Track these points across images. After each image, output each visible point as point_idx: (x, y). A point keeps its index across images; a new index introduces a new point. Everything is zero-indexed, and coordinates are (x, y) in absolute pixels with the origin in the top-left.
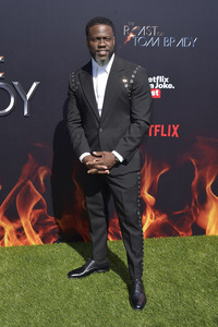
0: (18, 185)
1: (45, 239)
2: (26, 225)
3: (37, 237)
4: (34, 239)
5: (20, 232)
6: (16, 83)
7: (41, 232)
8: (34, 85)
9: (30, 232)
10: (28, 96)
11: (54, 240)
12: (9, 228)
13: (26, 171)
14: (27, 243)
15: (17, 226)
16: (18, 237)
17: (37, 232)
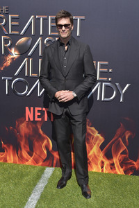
0: (113, 139)
1: (126, 172)
2: (116, 162)
3: (122, 170)
4: (120, 171)
5: (112, 166)
6: (117, 84)
7: (124, 168)
8: (127, 85)
9: (118, 167)
10: (124, 91)
11: (131, 173)
12: (107, 163)
13: (119, 132)
14: (116, 173)
15: (111, 162)
16: (111, 168)
17: (122, 167)
